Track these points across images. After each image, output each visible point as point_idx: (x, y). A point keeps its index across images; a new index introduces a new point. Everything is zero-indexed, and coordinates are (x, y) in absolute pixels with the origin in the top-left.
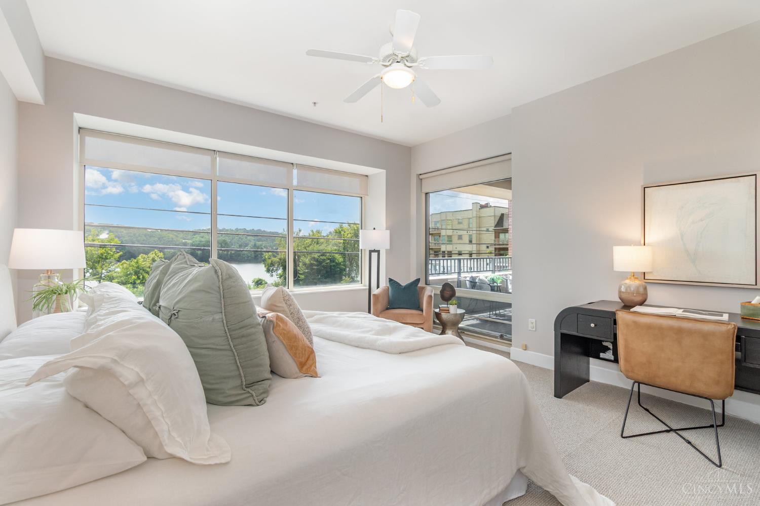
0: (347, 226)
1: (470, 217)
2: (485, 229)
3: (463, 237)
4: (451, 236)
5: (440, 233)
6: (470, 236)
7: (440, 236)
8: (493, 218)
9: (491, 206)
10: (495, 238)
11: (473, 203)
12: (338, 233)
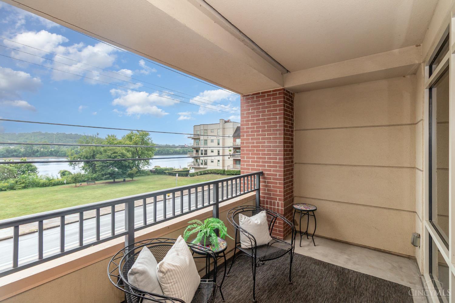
0: (136, 132)
1: (218, 128)
2: (227, 136)
3: (214, 140)
4: (207, 140)
5: (200, 138)
6: (218, 140)
7: (200, 140)
8: (232, 129)
9: (231, 122)
10: (233, 141)
11: (220, 120)
12: (130, 138)
